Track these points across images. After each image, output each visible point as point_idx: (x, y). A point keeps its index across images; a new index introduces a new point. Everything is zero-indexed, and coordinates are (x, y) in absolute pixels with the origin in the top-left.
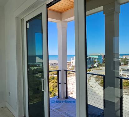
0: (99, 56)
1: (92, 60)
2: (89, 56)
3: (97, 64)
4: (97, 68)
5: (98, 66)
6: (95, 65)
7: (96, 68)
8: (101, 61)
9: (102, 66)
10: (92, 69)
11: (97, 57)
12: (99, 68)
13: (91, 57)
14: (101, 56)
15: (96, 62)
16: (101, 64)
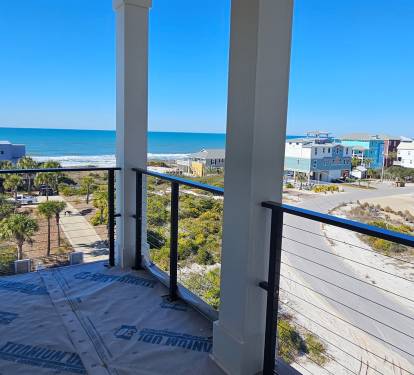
0: (372, 143)
1: (344, 155)
2: (337, 141)
3: (362, 168)
4: (362, 183)
5: (365, 176)
6: (357, 173)
7: (357, 183)
8: (378, 161)
9: (379, 178)
10: (341, 186)
11: (366, 146)
12: (366, 184)
13: (343, 144)
14: (382, 143)
15: (359, 164)
16: (375, 170)
